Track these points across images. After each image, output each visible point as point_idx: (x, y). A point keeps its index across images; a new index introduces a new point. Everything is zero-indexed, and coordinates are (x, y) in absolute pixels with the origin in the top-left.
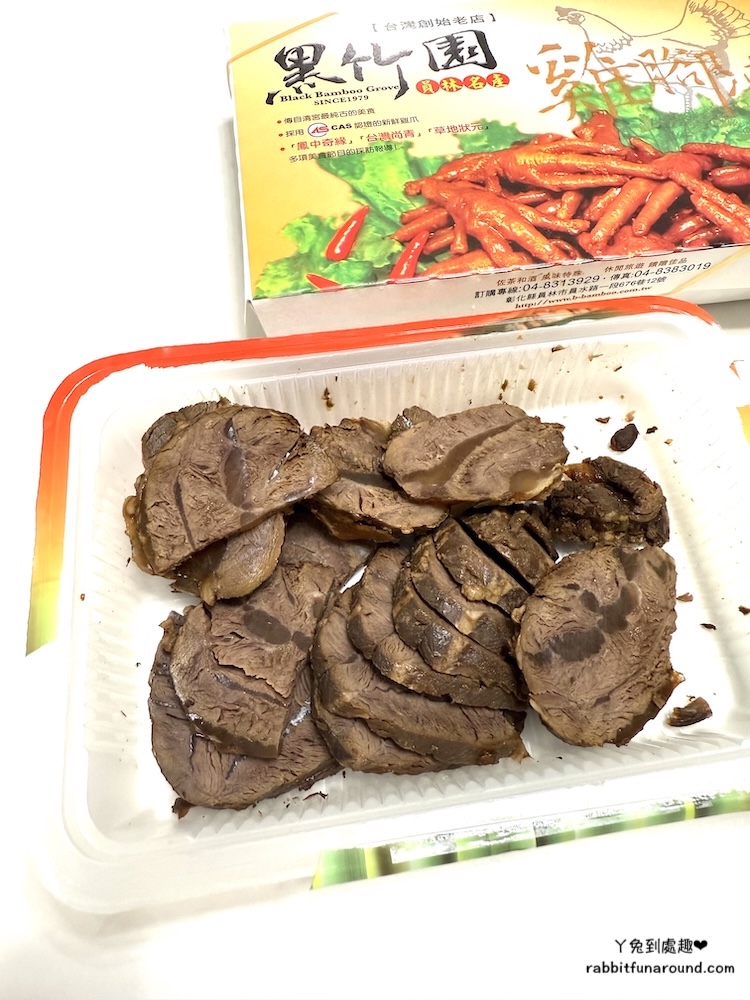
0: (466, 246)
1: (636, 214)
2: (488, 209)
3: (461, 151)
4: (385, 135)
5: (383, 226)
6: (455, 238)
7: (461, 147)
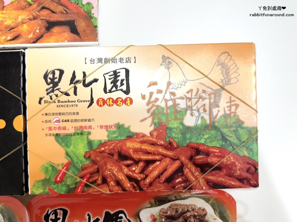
0: (102, 181)
1: (162, 174)
2: (112, 166)
3: (107, 139)
4: (81, 127)
5: (75, 170)
6: (99, 178)
7: (108, 136)
